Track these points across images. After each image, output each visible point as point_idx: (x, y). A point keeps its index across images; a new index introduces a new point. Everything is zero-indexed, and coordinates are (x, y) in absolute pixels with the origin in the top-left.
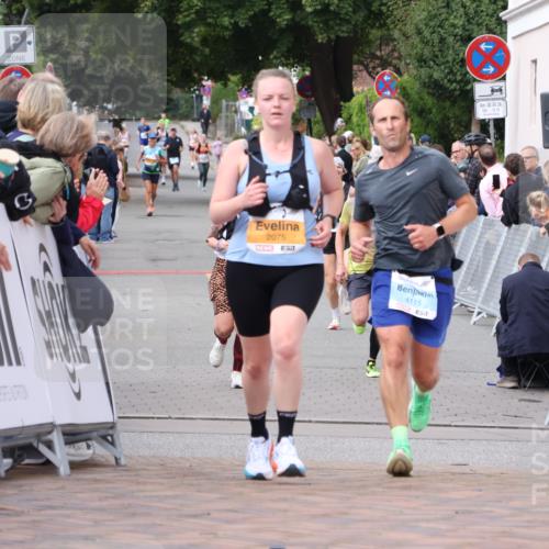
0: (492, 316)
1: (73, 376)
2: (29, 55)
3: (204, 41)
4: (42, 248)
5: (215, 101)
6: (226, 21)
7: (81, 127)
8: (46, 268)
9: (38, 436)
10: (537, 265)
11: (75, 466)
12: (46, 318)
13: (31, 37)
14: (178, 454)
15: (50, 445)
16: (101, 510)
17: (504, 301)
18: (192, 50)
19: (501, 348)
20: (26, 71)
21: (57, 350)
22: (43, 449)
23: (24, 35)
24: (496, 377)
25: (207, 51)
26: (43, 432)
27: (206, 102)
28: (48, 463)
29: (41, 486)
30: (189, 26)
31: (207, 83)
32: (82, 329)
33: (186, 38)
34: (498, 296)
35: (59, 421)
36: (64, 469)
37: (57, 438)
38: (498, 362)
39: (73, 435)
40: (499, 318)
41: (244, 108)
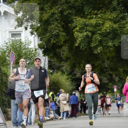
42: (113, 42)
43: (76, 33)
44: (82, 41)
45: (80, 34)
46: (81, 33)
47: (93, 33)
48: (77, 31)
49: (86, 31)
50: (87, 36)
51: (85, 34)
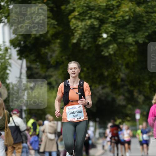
42: (135, 37)
43: (73, 21)
44: (83, 35)
45: (80, 23)
46: (82, 20)
47: (102, 22)
48: (75, 18)
49: (90, 18)
50: (92, 27)
51: (89, 22)
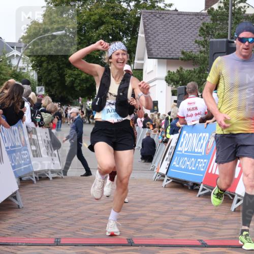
0: (139, 147)
1: (53, 160)
2: (43, 93)
3: (80, 90)
4: (46, 133)
5: (82, 102)
6: (85, 86)
7: (55, 106)
8: (47, 137)
9: (46, 172)
10: (149, 136)
11: (53, 178)
12: (47, 147)
13: (44, 89)
14: (74, 175)
15: (48, 174)
16: (59, 187)
17: (143, 144)
18: (77, 91)
19: (142, 154)
20: (43, 96)
21: (50, 155)
22: (47, 175)
23: (42, 88)
24: (140, 160)
25: (80, 92)
26: (46, 171)
27: (80, 102)
28: (48, 177)
29: (46, 182)
30: (77, 87)
31: (80, 98)
32: (54, 150)
33: (76, 89)
34: (141, 143)
35: (50, 169)
36: (51, 179)
37: (49, 172)
38: (141, 156)
39: (53, 172)
40: (141, 147)
41: (88, 104)
